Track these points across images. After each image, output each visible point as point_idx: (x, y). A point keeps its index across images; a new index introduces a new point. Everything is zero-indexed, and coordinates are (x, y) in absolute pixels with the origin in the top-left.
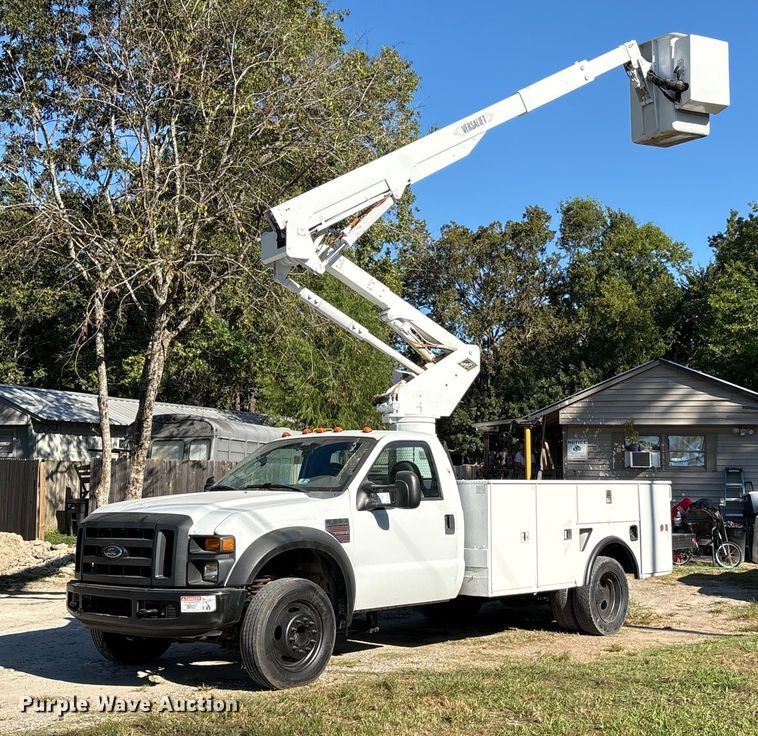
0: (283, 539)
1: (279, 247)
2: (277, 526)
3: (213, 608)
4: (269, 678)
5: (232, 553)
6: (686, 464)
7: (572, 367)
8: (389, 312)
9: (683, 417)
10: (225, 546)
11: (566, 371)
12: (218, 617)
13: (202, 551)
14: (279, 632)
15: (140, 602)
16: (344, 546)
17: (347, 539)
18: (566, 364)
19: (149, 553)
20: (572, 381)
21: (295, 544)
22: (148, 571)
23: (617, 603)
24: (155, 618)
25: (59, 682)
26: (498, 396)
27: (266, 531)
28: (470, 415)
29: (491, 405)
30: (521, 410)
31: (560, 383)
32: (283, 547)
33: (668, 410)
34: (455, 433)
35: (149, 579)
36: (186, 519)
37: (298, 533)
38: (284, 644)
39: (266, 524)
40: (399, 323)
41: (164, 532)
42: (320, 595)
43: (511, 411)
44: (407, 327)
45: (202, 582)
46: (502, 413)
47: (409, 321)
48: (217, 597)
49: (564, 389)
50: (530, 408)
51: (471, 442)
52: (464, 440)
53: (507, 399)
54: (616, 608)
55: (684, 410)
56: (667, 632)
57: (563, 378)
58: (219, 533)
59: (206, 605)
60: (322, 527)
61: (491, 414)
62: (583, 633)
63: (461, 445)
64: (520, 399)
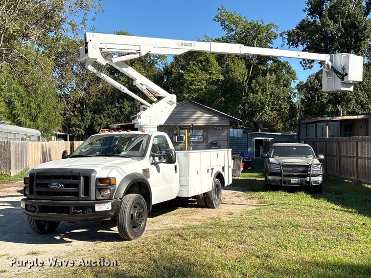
0: (131, 178)
1: (86, 53)
2: (128, 173)
3: (110, 208)
4: (130, 236)
5: (115, 184)
6: (196, 140)
7: (121, 100)
8: (137, 81)
9: (201, 122)
10: (112, 182)
11: (118, 102)
12: (112, 212)
13: (101, 184)
14: (132, 216)
15: (74, 207)
16: (148, 179)
17: (148, 177)
18: (118, 99)
19: (77, 186)
20: (121, 106)
21: (136, 180)
22: (76, 194)
23: (218, 196)
24: (81, 214)
25: (24, 244)
26: (90, 112)
27: (125, 175)
28: (78, 120)
29: (87, 115)
30: (100, 118)
31: (116, 107)
32: (132, 181)
33: (196, 120)
34: (72, 127)
35: (77, 197)
36: (93, 171)
37: (136, 175)
38: (134, 222)
39: (125, 172)
40: (141, 86)
41: (83, 177)
42: (143, 200)
43: (96, 118)
44: (144, 87)
45: (101, 198)
46: (92, 119)
47: (146, 85)
48: (112, 203)
49: (118, 110)
50: (104, 117)
51: (79, 131)
52: (76, 130)
53: (95, 113)
54: (218, 197)
55: (202, 120)
56: (233, 205)
57: (117, 105)
58: (110, 177)
59: (107, 207)
60: (141, 172)
61: (87, 119)
62: (208, 208)
63: (74, 132)
64: (100, 113)
